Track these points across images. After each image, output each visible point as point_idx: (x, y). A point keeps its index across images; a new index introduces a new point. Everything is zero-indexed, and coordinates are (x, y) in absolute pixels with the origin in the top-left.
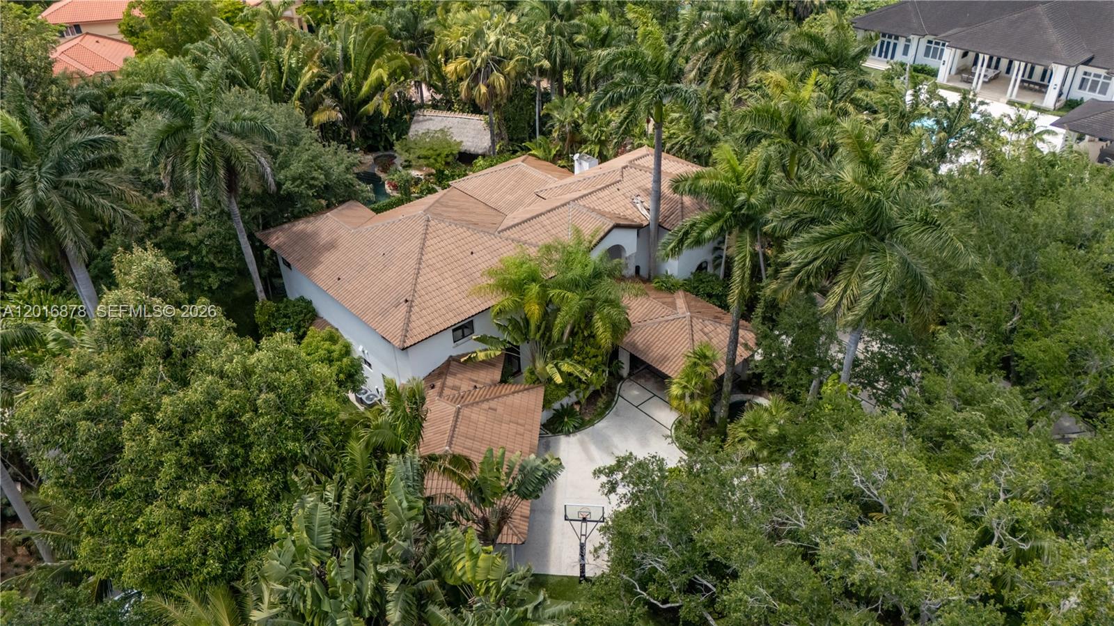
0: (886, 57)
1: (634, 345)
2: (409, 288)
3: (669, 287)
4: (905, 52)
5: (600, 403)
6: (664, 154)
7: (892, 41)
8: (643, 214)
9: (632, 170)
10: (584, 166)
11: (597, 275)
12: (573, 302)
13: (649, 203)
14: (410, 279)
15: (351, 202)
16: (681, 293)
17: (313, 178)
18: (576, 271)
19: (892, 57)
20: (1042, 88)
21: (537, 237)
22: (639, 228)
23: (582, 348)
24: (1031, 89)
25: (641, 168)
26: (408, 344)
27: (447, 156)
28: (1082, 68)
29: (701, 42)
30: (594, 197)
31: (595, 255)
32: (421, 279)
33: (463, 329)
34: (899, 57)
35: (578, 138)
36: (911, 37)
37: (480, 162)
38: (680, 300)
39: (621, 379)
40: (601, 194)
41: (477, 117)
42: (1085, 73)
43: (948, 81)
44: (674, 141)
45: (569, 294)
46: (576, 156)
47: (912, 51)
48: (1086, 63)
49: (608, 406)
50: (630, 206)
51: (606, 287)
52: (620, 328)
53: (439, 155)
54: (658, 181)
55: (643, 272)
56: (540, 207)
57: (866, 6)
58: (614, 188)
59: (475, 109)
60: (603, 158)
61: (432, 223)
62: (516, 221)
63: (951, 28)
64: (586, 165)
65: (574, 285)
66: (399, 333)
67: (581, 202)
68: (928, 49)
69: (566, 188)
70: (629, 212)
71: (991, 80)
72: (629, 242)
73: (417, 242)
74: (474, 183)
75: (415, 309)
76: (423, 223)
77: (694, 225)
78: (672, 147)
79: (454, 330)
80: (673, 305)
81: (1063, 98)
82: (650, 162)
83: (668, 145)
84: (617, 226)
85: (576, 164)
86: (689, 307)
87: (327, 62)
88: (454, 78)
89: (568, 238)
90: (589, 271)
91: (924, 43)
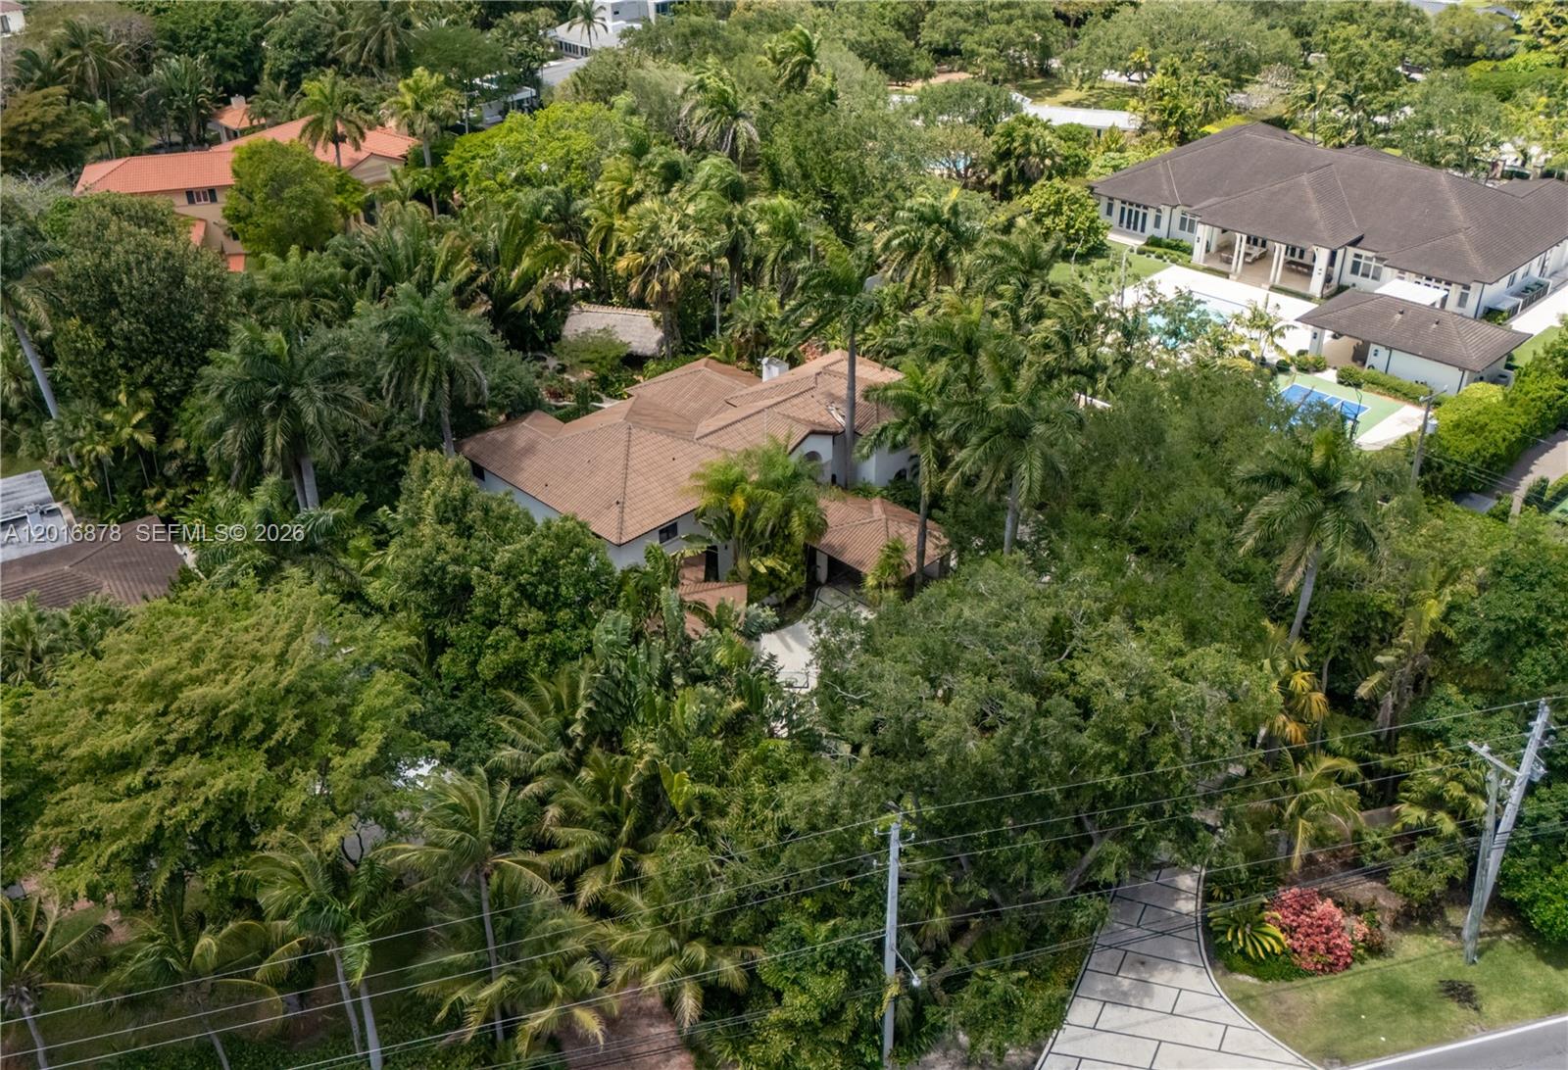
0: (1135, 228)
1: (830, 546)
2: (620, 491)
3: (865, 492)
4: (1157, 225)
5: (800, 604)
6: (858, 359)
7: (1141, 211)
8: (838, 419)
9: (827, 377)
10: (773, 372)
11: (796, 476)
12: (777, 499)
13: (845, 410)
14: (620, 483)
15: (536, 412)
16: (877, 499)
17: (508, 389)
18: (777, 474)
19: (1143, 230)
20: (1307, 270)
21: (736, 443)
22: (834, 435)
23: (783, 546)
24: (1299, 272)
25: (836, 374)
26: (624, 540)
27: (613, 359)
28: (1351, 251)
29: (895, 242)
30: (788, 404)
31: (794, 459)
32: (629, 483)
33: (668, 531)
34: (1150, 230)
35: (763, 339)
36: (1162, 207)
37: (651, 365)
38: (877, 507)
39: (819, 585)
40: (795, 401)
41: (644, 313)
42: (1357, 256)
43: (1205, 261)
44: (869, 343)
45: (772, 493)
46: (765, 360)
47: (1164, 223)
48: (1354, 243)
49: (808, 607)
50: (824, 412)
51: (805, 486)
52: (817, 528)
53: (604, 358)
54: (852, 388)
55: (840, 480)
56: (731, 415)
57: (1113, 163)
58: (808, 395)
59: (640, 303)
60: (793, 362)
61: (634, 431)
62: (712, 429)
63: (1208, 198)
64: (775, 370)
65: (777, 485)
66: (615, 531)
67: (775, 410)
68: (1183, 220)
69: (759, 395)
70: (824, 419)
71: (1255, 260)
72: (824, 448)
73: (621, 448)
74: (649, 388)
75: (627, 510)
76: (625, 431)
77: (884, 429)
78: (868, 351)
79: (661, 532)
80: (870, 510)
81: (1334, 283)
82: (844, 367)
83: (863, 348)
84: (813, 433)
85: (765, 368)
86: (885, 511)
87: (480, 255)
88: (624, 275)
89: (765, 443)
90: (789, 472)
91: (1177, 214)
